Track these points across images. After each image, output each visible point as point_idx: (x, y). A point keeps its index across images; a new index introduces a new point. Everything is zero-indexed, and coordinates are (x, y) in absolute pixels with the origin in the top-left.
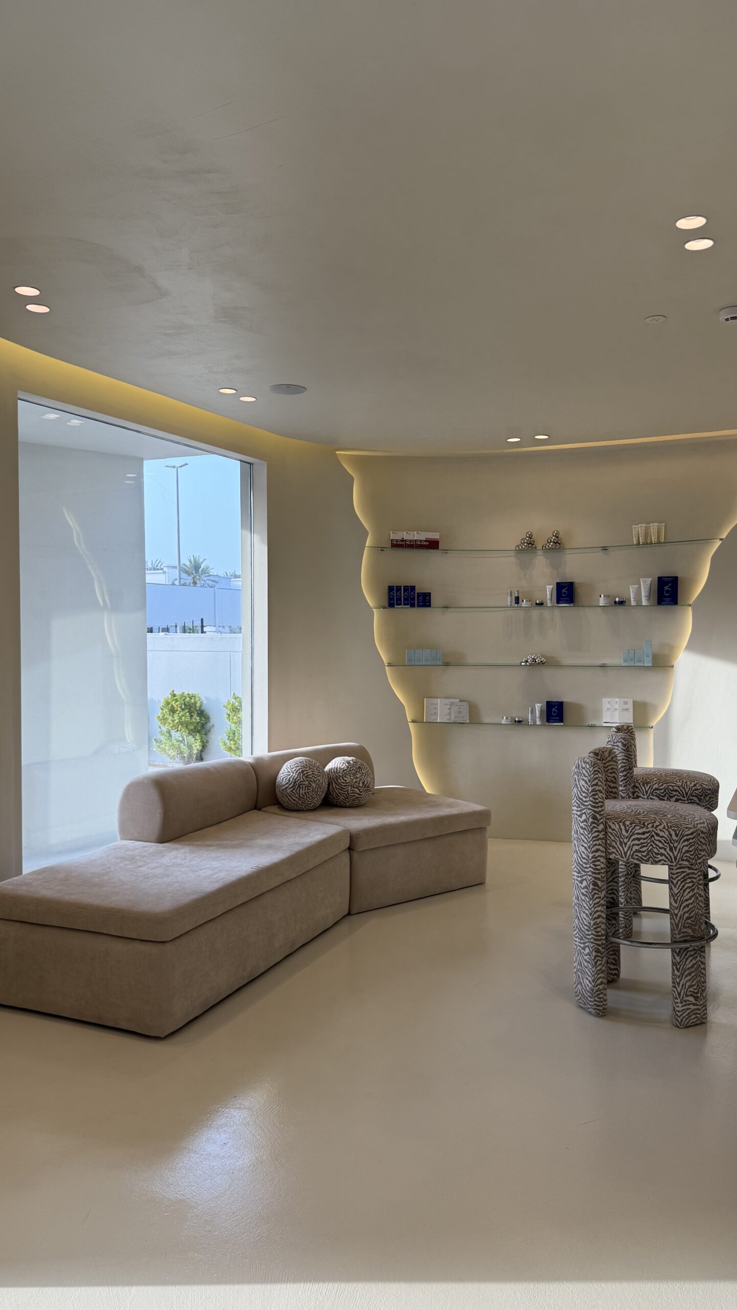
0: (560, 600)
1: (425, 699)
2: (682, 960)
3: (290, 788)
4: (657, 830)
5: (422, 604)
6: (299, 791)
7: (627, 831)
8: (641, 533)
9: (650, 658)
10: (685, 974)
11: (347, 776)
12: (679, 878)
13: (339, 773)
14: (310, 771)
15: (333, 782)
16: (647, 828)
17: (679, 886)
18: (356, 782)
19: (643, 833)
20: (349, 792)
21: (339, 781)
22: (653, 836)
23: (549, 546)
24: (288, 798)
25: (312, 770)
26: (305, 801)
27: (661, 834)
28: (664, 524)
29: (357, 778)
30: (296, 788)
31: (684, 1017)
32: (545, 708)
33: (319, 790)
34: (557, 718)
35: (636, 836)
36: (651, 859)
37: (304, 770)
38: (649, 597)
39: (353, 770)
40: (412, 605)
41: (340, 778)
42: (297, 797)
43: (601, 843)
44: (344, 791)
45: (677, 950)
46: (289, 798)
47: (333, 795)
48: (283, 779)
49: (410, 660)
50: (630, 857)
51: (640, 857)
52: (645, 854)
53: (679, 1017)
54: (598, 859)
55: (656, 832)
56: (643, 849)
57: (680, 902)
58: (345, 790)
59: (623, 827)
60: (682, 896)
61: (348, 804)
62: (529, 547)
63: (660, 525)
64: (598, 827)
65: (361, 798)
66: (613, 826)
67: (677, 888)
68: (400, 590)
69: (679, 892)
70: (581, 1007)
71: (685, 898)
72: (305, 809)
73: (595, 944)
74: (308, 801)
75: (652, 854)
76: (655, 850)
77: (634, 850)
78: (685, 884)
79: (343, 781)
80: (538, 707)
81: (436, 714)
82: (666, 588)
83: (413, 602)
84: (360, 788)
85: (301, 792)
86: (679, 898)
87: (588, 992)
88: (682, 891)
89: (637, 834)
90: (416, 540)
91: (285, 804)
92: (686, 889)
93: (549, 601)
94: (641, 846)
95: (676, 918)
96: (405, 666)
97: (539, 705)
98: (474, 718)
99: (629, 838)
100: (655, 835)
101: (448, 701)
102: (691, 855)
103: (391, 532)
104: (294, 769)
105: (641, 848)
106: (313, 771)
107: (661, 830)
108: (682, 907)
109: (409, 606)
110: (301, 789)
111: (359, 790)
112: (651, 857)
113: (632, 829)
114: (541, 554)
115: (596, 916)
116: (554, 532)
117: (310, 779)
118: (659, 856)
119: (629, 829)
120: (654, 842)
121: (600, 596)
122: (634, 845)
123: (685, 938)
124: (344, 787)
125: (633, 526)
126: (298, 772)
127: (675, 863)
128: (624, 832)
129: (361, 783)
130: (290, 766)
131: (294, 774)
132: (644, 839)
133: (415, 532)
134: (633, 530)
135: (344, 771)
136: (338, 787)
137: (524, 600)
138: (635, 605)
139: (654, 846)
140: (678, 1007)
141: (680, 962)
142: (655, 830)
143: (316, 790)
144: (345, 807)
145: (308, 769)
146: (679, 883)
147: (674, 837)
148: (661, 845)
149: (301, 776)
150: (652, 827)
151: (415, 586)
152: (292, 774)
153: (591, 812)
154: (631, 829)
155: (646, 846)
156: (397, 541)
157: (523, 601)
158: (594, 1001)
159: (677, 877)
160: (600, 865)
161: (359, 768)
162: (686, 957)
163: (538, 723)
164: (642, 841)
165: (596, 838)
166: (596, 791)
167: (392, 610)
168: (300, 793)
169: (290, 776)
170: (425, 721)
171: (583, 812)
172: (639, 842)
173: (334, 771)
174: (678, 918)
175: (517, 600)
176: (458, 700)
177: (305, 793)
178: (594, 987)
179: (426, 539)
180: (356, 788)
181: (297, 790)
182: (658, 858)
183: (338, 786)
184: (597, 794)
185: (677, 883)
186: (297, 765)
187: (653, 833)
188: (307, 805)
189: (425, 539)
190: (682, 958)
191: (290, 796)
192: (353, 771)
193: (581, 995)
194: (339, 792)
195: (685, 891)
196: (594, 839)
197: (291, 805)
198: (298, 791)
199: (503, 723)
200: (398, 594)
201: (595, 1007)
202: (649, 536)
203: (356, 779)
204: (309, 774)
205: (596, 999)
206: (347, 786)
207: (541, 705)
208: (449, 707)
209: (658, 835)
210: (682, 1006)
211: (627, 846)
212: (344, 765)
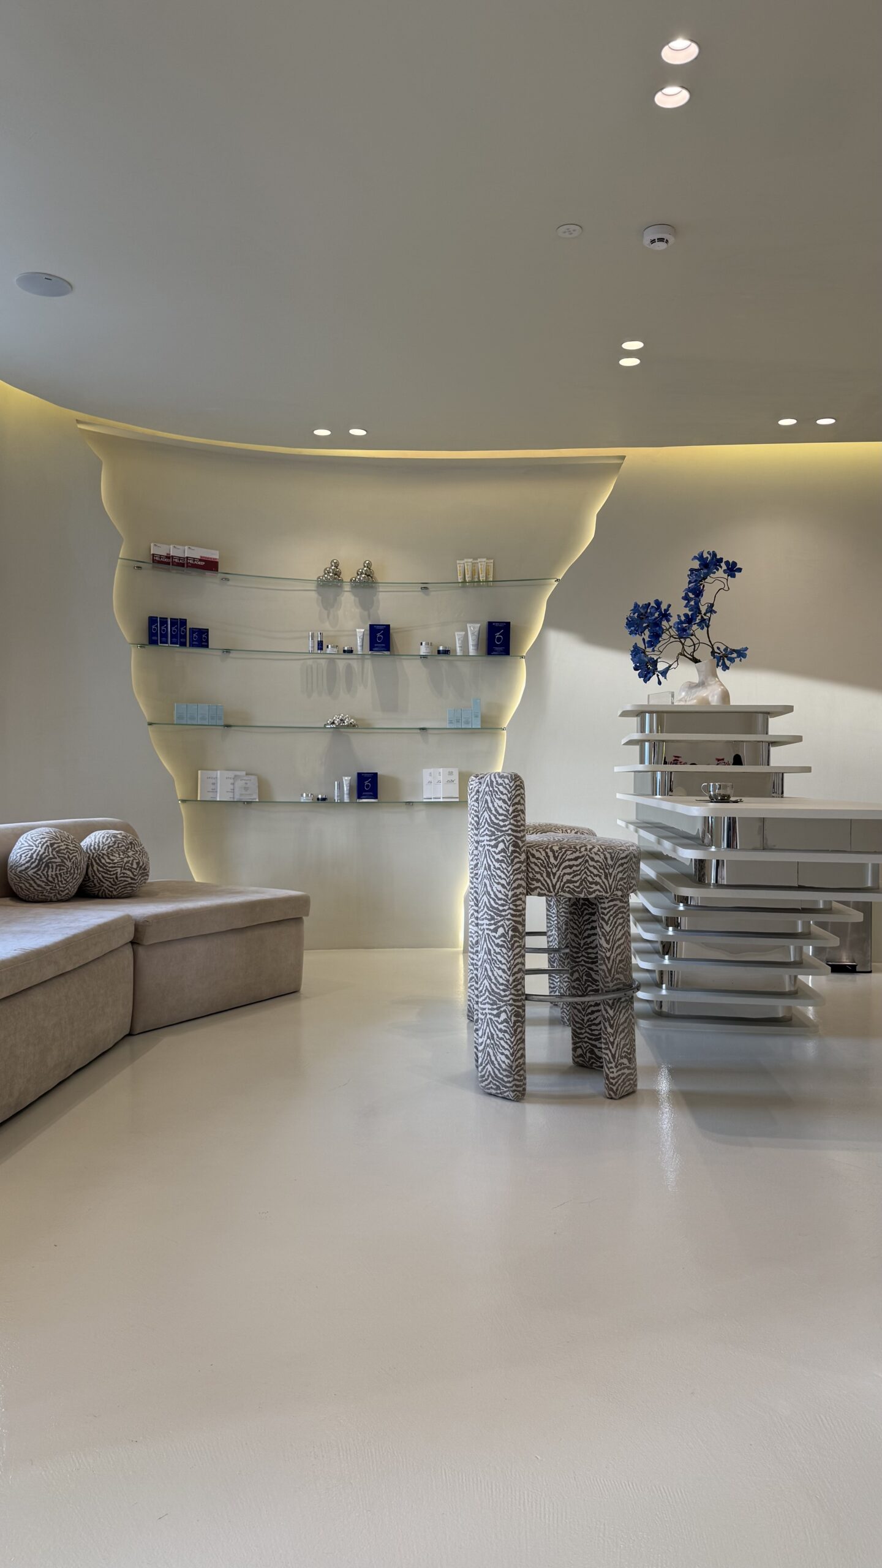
0: (375, 647)
1: (199, 772)
2: (616, 1014)
3: (33, 869)
4: (591, 853)
5: (196, 643)
6: (47, 872)
7: (556, 858)
8: (467, 569)
9: (479, 719)
10: (619, 1030)
11: (114, 854)
12: (611, 913)
13: (103, 850)
14: (62, 844)
15: (94, 863)
16: (580, 853)
17: (611, 923)
18: (128, 862)
19: (576, 859)
20: (119, 876)
21: (103, 861)
22: (587, 861)
23: (360, 579)
24: (29, 883)
25: (65, 843)
26: (55, 887)
27: (596, 858)
28: (492, 561)
29: (129, 857)
30: (42, 868)
31: (620, 1084)
32: (355, 784)
33: (76, 872)
34: (371, 793)
35: (567, 863)
36: (584, 890)
37: (55, 843)
38: (477, 646)
39: (123, 846)
40: (183, 644)
41: (105, 857)
42: (43, 882)
43: (523, 877)
44: (110, 875)
45: (611, 1002)
46: (32, 882)
47: (93, 881)
48: (21, 856)
49: (180, 717)
50: (560, 890)
51: (572, 889)
52: (577, 884)
53: (614, 1085)
54: (519, 897)
55: (591, 855)
56: (576, 879)
57: (612, 942)
58: (112, 873)
59: (550, 854)
60: (615, 934)
61: (115, 893)
62: (335, 579)
63: (488, 561)
64: (520, 857)
65: (135, 884)
66: (537, 855)
67: (609, 925)
68: (166, 623)
69: (611, 930)
70: (490, 1094)
71: (618, 937)
72: (54, 899)
73: (515, 1006)
74: (60, 887)
75: (586, 883)
76: (590, 879)
77: (564, 880)
78: (617, 920)
79: (108, 861)
80: (346, 780)
81: (215, 791)
82: (498, 635)
83: (184, 640)
84: (133, 870)
85: (50, 873)
86: (612, 937)
87: (505, 1070)
88: (614, 929)
89: (569, 860)
90: (187, 557)
91: (21, 894)
92: (618, 926)
93: (359, 648)
94: (573, 875)
95: (609, 962)
96: (174, 724)
97: (346, 778)
98: (265, 799)
99: (558, 866)
100: (589, 860)
101: (231, 774)
102: (625, 883)
103: (152, 544)
104: (38, 842)
105: (573, 877)
106: (67, 845)
107: (596, 854)
108: (615, 949)
109: (178, 646)
110: (50, 870)
111: (132, 873)
112: (585, 888)
113: (563, 855)
114: (349, 590)
115: (516, 970)
116: (365, 562)
117: (63, 855)
118: (593, 886)
119: (558, 855)
120: (588, 869)
121: (421, 644)
122: (565, 874)
123: (618, 986)
124: (111, 869)
125: (458, 562)
126: (45, 845)
127: (609, 894)
128: (552, 860)
129: (135, 864)
130: (32, 838)
131: (39, 848)
132: (577, 866)
133: (186, 547)
134: (458, 566)
135: (109, 847)
136: (101, 869)
137: (330, 646)
138: (462, 654)
139: (589, 873)
140: (613, 1072)
141: (614, 1016)
142: (589, 853)
143: (72, 871)
144: (112, 897)
145: (59, 841)
146: (611, 918)
147: (610, 862)
148: (595, 872)
149: (50, 850)
150: (586, 850)
151: (186, 620)
152: (35, 848)
153: (512, 839)
154: (560, 855)
155: (579, 875)
156: (160, 556)
157: (328, 647)
158: (513, 1081)
159: (610, 911)
160: (521, 905)
161: (131, 843)
162: (620, 1010)
163: (346, 799)
164: (575, 868)
165: (517, 871)
166: (518, 811)
167: (153, 647)
168: (48, 875)
169: (32, 852)
170: (199, 799)
171: (500, 840)
172: (571, 871)
173: (95, 848)
174: (611, 961)
175: (320, 645)
176: (244, 773)
177: (56, 875)
178: (512, 1062)
179: (201, 557)
180: (128, 870)
181: (44, 870)
182: (592, 888)
183: (101, 867)
184: (519, 815)
185: (609, 919)
186: (42, 836)
187: (587, 858)
188: (59, 893)
189: (199, 558)
190: (615, 1012)
191: (33, 880)
192: (123, 848)
193: (492, 1077)
194: (103, 876)
195: (617, 928)
196: (515, 872)
197: (33, 893)
198: (45, 872)
199: (302, 801)
200: (163, 628)
201: (514, 1088)
202: (476, 574)
203: (127, 858)
204: (61, 848)
205: (516, 1077)
206: (115, 867)
207: (350, 778)
208: (232, 781)
209: (592, 859)
210: (617, 1071)
211: (556, 877)
212: (109, 840)
